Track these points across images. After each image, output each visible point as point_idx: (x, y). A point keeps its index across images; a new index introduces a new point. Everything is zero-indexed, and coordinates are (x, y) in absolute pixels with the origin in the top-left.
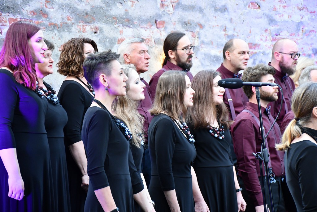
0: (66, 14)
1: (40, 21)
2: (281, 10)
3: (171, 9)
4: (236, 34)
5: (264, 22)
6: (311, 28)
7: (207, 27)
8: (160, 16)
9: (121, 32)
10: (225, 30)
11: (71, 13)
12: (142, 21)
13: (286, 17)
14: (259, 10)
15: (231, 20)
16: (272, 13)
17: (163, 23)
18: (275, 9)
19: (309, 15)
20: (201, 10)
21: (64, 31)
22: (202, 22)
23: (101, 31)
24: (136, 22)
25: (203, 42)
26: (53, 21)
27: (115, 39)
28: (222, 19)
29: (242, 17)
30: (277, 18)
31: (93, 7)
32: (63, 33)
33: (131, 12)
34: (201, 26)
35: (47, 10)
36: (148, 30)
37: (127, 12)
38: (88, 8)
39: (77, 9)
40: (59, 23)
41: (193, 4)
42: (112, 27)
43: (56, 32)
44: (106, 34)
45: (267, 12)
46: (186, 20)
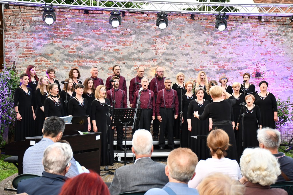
0: (112, 58)
1: (101, 61)
2: (220, 54)
3: (160, 55)
4: (193, 63)
5: (209, 58)
6: (237, 60)
7: (178, 61)
8: (155, 57)
9: (136, 63)
10: (188, 62)
11: (114, 58)
12: (145, 59)
13: (222, 56)
14: (207, 54)
15: (191, 58)
16: (214, 55)
17: (156, 59)
18: (216, 53)
19: (236, 55)
20: (175, 55)
21: (110, 63)
22: (176, 59)
23: (127, 63)
24: (143, 60)
25: (176, 66)
26: (106, 61)
27: (132, 65)
28: (186, 58)
29: (197, 57)
30: (217, 57)
31: (123, 56)
32: (110, 64)
33: (140, 57)
34: (175, 60)
35: (104, 57)
36: (149, 62)
37: (139, 57)
38: (122, 56)
39: (116, 57)
40: (109, 61)
41: (171, 53)
42: (131, 62)
43: (107, 64)
44: (128, 64)
45: (211, 55)
46: (167, 59)
